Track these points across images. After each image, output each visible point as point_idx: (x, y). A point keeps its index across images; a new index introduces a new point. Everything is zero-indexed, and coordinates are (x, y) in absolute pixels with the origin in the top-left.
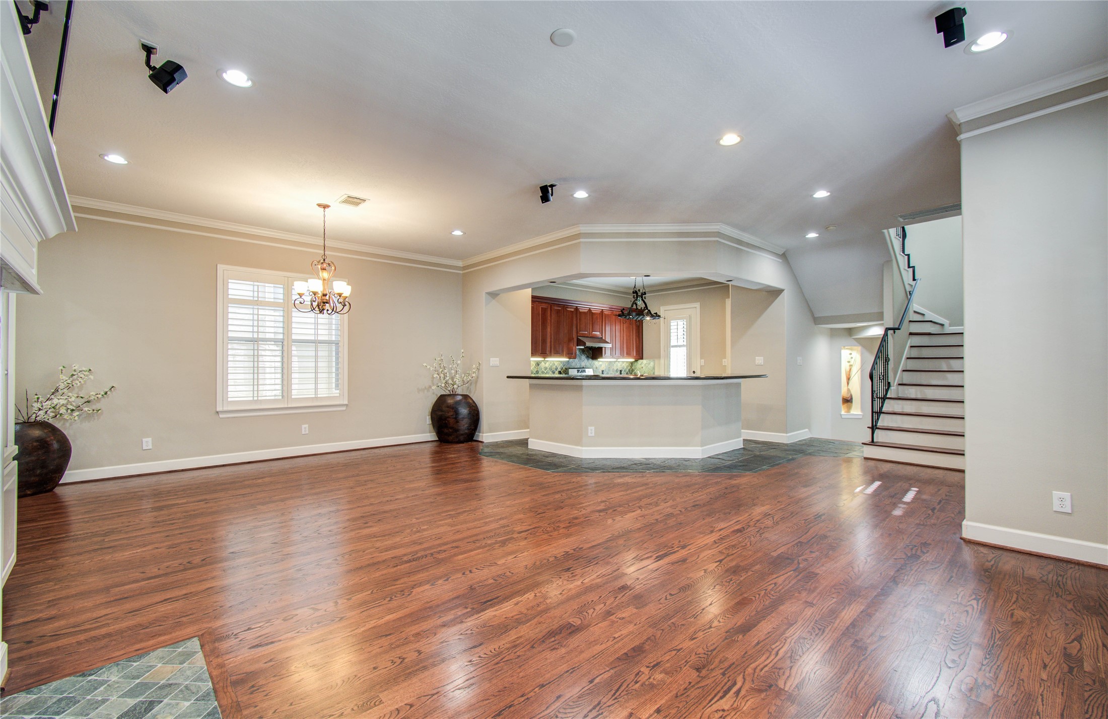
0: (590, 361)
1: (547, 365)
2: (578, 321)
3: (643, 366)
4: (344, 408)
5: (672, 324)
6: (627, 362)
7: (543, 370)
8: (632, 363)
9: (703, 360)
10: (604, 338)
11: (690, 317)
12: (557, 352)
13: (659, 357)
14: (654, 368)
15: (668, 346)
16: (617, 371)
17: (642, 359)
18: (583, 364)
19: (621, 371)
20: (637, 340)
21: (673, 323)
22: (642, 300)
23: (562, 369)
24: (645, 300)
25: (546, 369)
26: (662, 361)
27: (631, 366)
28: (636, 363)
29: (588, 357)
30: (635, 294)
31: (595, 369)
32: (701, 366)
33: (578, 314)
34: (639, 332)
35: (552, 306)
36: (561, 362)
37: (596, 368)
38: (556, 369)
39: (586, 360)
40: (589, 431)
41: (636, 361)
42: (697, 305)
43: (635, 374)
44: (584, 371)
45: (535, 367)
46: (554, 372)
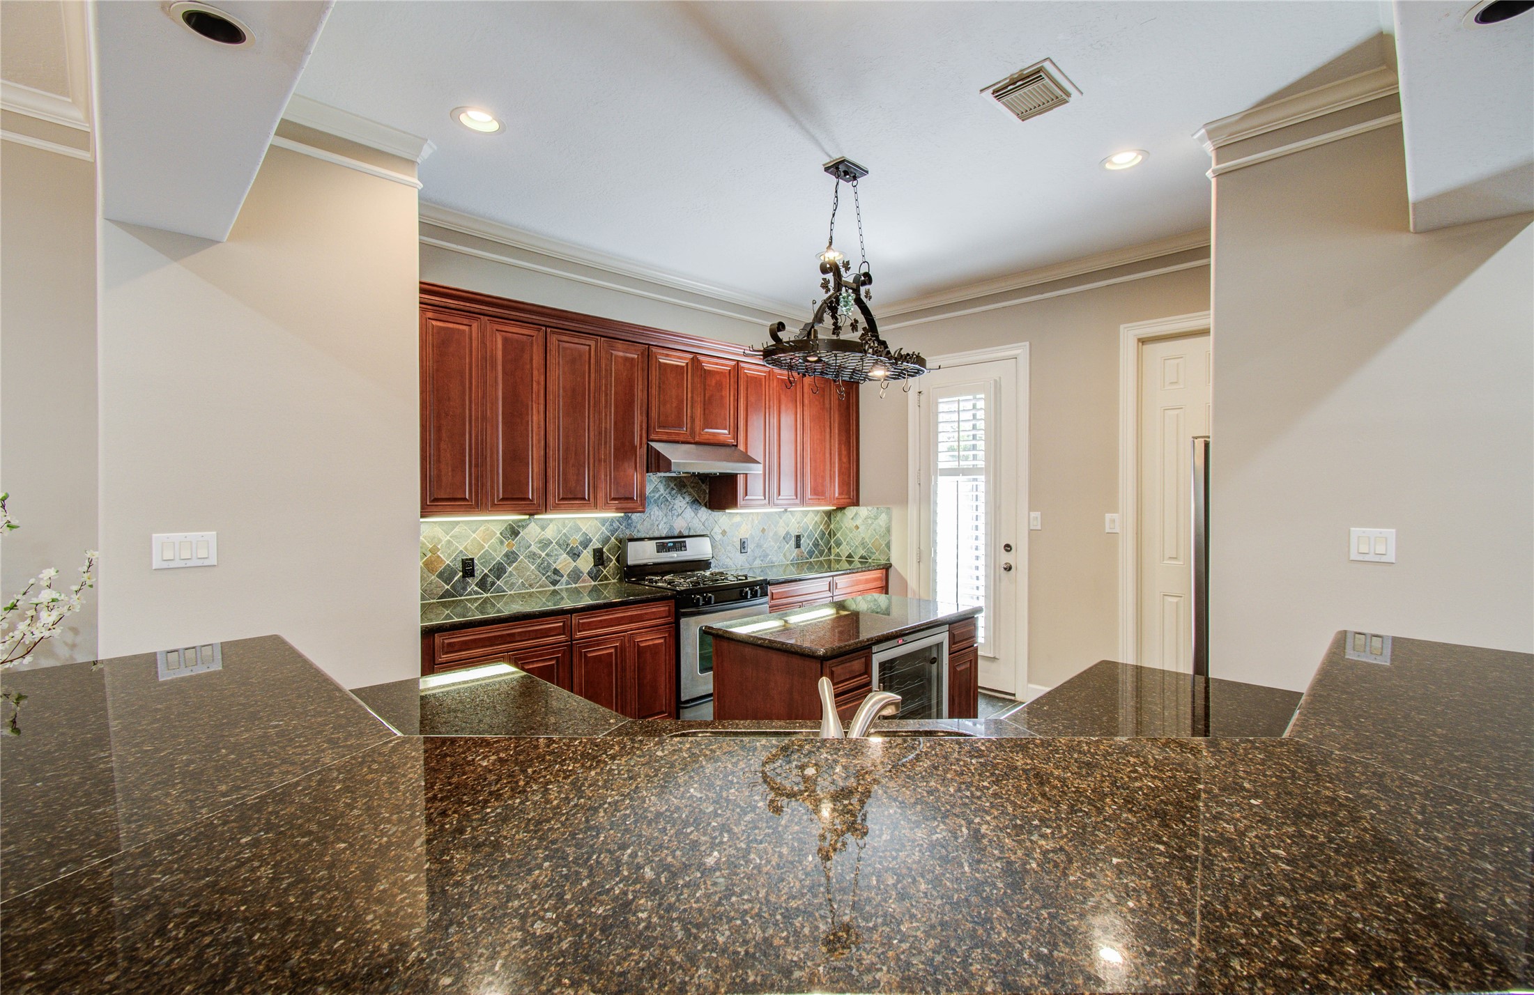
0: (704, 513)
1: (550, 533)
2: (654, 391)
3: (858, 522)
5: (942, 407)
6: (818, 512)
7: (534, 548)
8: (829, 514)
9: (1038, 514)
10: (741, 447)
11: (998, 386)
12: (574, 498)
13: (903, 501)
14: (888, 530)
15: (929, 471)
16: (786, 538)
17: (857, 503)
18: (680, 525)
19: (798, 538)
20: (844, 452)
21: (946, 407)
22: (859, 302)
23: (606, 541)
24: (869, 304)
25: (545, 544)
26: (912, 510)
27: (828, 524)
28: (839, 515)
29: (696, 502)
30: (830, 276)
31: (718, 537)
32: (1031, 531)
33: (654, 374)
35: (553, 339)
36: (604, 521)
37: (724, 533)
38: (585, 544)
39: (689, 512)
41: (841, 508)
42: (1021, 350)
43: (838, 544)
44: (681, 546)
45: (502, 542)
46: (575, 555)
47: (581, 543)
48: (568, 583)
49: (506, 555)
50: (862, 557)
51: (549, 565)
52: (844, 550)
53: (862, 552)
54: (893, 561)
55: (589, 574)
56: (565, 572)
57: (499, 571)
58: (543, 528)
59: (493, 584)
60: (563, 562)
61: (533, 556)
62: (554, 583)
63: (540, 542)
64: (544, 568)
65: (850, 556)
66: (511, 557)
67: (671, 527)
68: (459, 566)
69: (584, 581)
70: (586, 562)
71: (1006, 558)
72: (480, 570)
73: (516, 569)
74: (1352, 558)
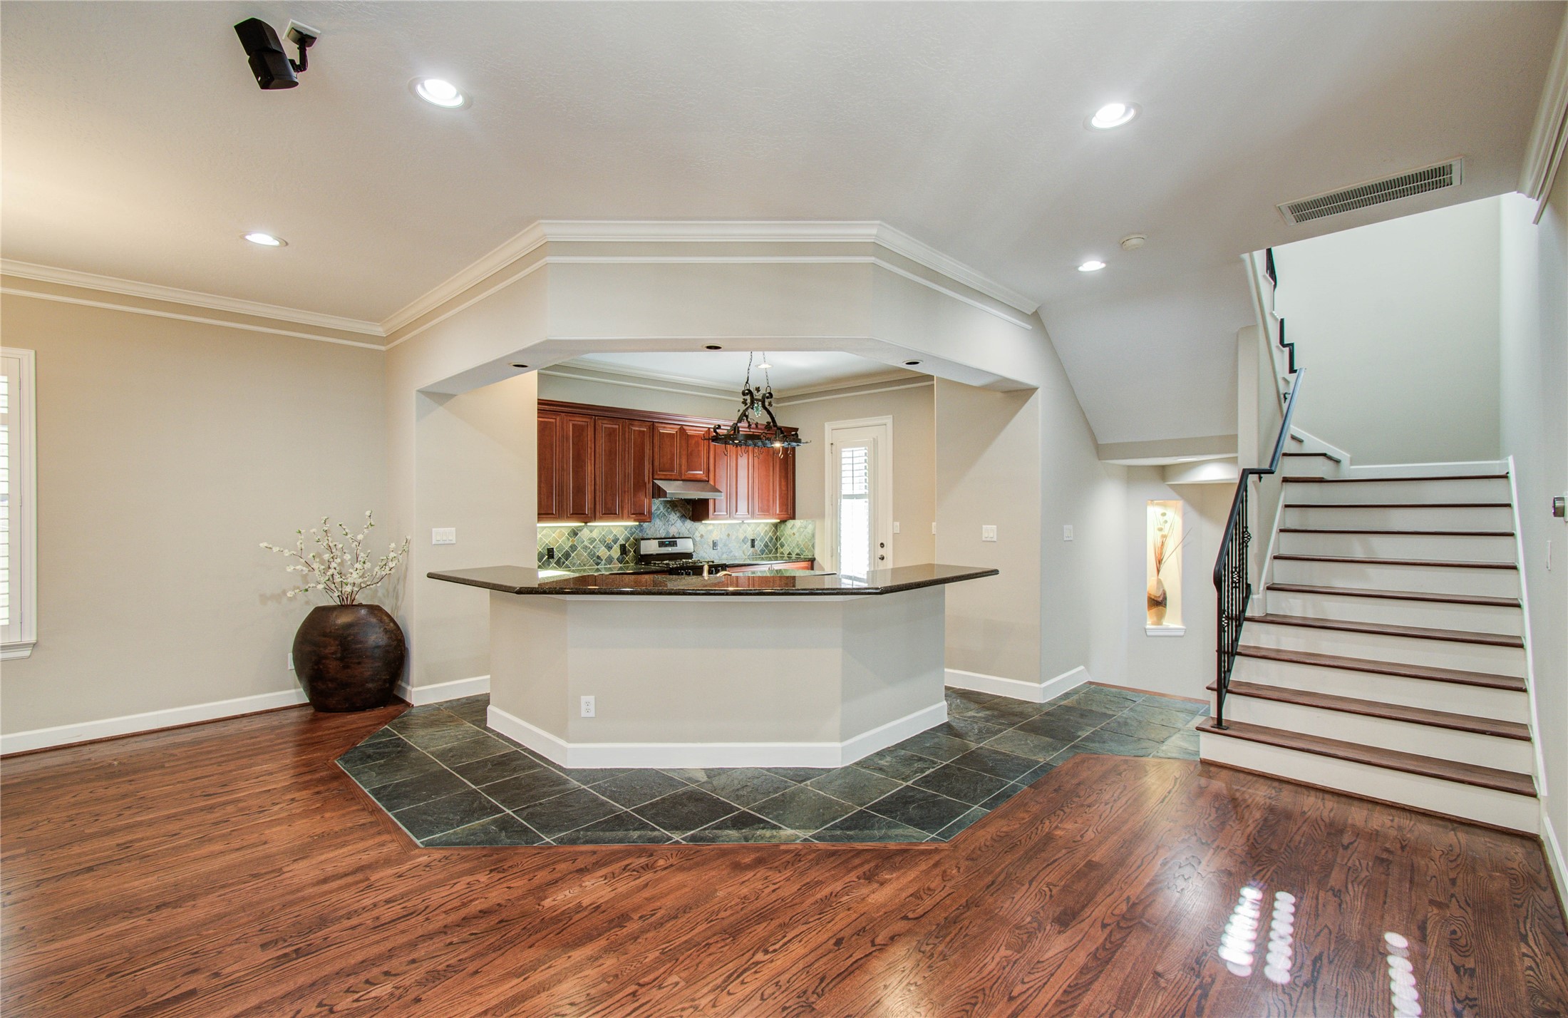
0: (689, 523)
1: (595, 534)
2: (656, 449)
3: (795, 530)
4: (27, 653)
5: (844, 455)
6: (767, 523)
7: (586, 543)
8: (776, 526)
9: (898, 524)
10: (711, 482)
11: (875, 442)
12: (610, 513)
13: (822, 515)
14: (813, 536)
15: (837, 496)
16: (744, 541)
17: (794, 518)
18: (673, 531)
19: (753, 541)
20: (783, 483)
21: (846, 453)
22: (764, 407)
23: (627, 539)
24: (771, 409)
25: (592, 541)
26: (828, 522)
27: (775, 533)
28: (783, 526)
29: (683, 517)
30: (748, 397)
31: (698, 539)
32: (894, 534)
33: (656, 439)
34: (786, 470)
35: (599, 422)
36: (626, 528)
37: (702, 536)
38: (615, 541)
39: (679, 523)
40: (583, 707)
41: (783, 521)
42: (888, 420)
43: (782, 546)
44: (674, 544)
45: (568, 539)
46: (609, 548)
47: (613, 541)
48: (605, 565)
49: (571, 547)
50: (797, 554)
51: (595, 553)
52: (786, 550)
53: (797, 551)
54: (816, 556)
55: (618, 559)
56: (604, 558)
57: (567, 555)
58: (591, 531)
59: (564, 563)
60: (602, 552)
61: (585, 548)
62: (598, 564)
63: (590, 539)
64: (592, 555)
65: (790, 554)
66: (573, 548)
67: (668, 532)
68: (546, 552)
69: (615, 564)
70: (616, 552)
71: (881, 552)
72: (557, 555)
73: (576, 555)
74: (984, 539)
